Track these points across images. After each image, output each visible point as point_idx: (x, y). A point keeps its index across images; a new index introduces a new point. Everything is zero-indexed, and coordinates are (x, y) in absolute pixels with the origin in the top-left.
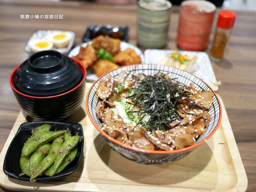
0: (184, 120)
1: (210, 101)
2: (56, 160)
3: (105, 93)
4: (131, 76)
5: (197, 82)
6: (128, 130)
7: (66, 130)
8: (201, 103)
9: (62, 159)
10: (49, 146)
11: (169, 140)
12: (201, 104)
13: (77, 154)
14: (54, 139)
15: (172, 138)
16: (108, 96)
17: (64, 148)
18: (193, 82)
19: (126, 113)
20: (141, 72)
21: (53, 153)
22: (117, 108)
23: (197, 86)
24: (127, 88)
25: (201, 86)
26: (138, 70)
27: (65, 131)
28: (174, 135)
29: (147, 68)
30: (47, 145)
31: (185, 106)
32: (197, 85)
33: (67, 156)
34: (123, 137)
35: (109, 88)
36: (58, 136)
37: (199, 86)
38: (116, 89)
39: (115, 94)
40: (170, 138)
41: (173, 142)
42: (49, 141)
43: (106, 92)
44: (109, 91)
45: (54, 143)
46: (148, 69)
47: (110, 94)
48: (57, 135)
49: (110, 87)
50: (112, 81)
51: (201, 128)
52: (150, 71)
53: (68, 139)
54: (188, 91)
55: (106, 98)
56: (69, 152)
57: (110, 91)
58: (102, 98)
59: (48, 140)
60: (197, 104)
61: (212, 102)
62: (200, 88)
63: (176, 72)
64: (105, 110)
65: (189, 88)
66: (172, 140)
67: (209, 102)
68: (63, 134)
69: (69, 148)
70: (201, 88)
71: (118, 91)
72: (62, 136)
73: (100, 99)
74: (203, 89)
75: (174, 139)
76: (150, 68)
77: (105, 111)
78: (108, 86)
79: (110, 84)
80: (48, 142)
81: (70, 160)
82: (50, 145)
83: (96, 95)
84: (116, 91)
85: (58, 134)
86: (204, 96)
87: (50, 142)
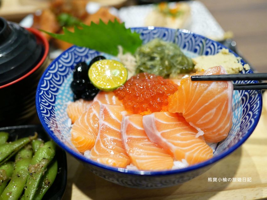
2: (26, 187)
7: (33, 135)
9: (36, 184)
10: (10, 167)
13: (58, 170)
14: (17, 153)
17: (36, 165)
21: (18, 176)
27: (32, 138)
30: (6, 166)
33: (43, 178)
36: (23, 148)
42: (9, 158)
45: (17, 159)
48: (20, 146)
53: (40, 148)
56: (45, 169)
59: (7, 157)
68: (30, 143)
69: (44, 163)
72: (29, 147)
80: (7, 159)
81: (49, 183)
82: (11, 163)
85: (22, 145)
87: (12, 159)
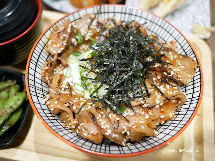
0: (150, 99)
1: (191, 74)
3: (56, 47)
4: (96, 23)
5: (180, 41)
6: (74, 108)
8: (179, 76)
11: (124, 130)
12: (177, 78)
15: (127, 128)
16: (60, 52)
18: (175, 39)
19: (81, 77)
20: (111, 15)
22: (70, 68)
23: (180, 47)
24: (89, 39)
25: (184, 48)
26: (108, 12)
28: (130, 125)
29: (120, 11)
31: (157, 76)
32: (180, 44)
34: (68, 115)
35: (63, 41)
37: (182, 47)
38: (73, 40)
39: (71, 47)
40: (125, 127)
41: (128, 133)
43: (58, 46)
44: (61, 45)
46: (122, 13)
47: (63, 49)
49: (64, 39)
50: (69, 30)
51: (170, 113)
52: (123, 15)
54: (166, 53)
55: (57, 54)
57: (63, 45)
58: (52, 53)
60: (173, 76)
61: (193, 76)
62: (182, 50)
63: (156, 22)
64: (55, 69)
65: (168, 50)
66: (127, 130)
67: (190, 76)
70: (184, 50)
71: (76, 43)
73: (50, 54)
74: (186, 53)
75: (130, 131)
76: (124, 11)
77: (55, 71)
78: (61, 38)
79: (64, 35)
83: (45, 48)
84: (74, 43)
86: (184, 65)
